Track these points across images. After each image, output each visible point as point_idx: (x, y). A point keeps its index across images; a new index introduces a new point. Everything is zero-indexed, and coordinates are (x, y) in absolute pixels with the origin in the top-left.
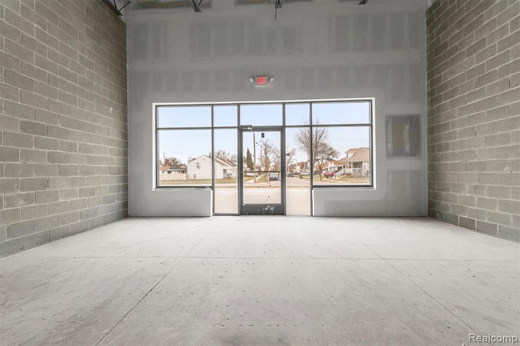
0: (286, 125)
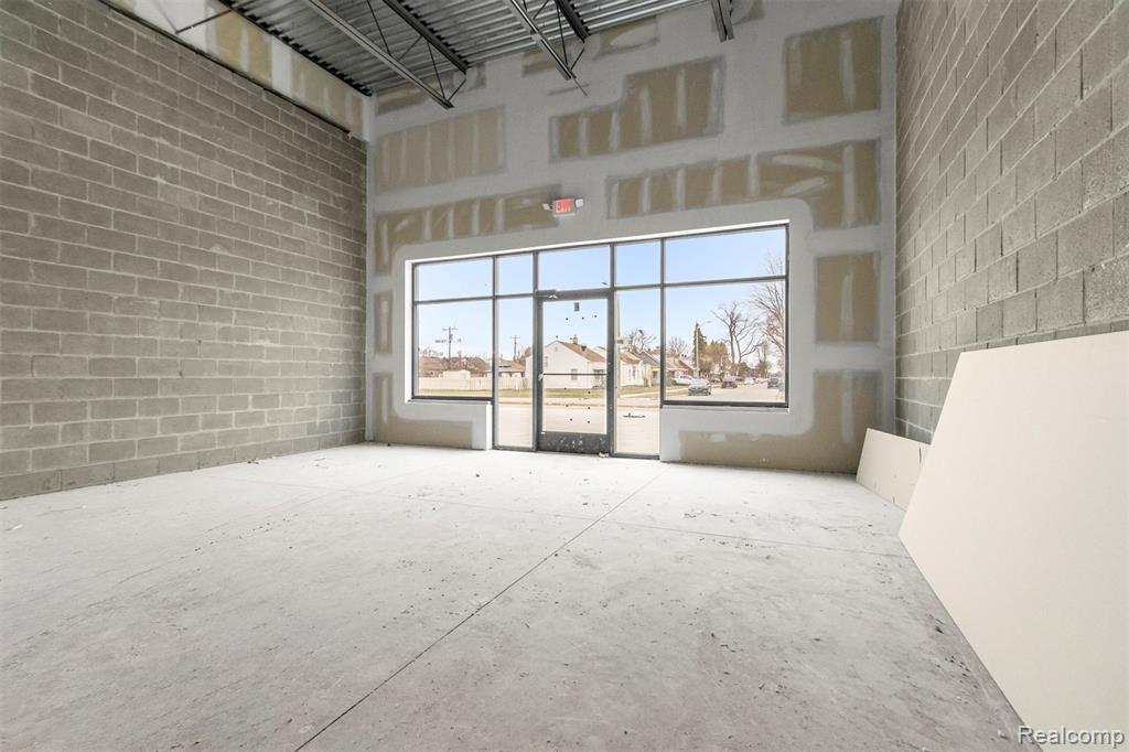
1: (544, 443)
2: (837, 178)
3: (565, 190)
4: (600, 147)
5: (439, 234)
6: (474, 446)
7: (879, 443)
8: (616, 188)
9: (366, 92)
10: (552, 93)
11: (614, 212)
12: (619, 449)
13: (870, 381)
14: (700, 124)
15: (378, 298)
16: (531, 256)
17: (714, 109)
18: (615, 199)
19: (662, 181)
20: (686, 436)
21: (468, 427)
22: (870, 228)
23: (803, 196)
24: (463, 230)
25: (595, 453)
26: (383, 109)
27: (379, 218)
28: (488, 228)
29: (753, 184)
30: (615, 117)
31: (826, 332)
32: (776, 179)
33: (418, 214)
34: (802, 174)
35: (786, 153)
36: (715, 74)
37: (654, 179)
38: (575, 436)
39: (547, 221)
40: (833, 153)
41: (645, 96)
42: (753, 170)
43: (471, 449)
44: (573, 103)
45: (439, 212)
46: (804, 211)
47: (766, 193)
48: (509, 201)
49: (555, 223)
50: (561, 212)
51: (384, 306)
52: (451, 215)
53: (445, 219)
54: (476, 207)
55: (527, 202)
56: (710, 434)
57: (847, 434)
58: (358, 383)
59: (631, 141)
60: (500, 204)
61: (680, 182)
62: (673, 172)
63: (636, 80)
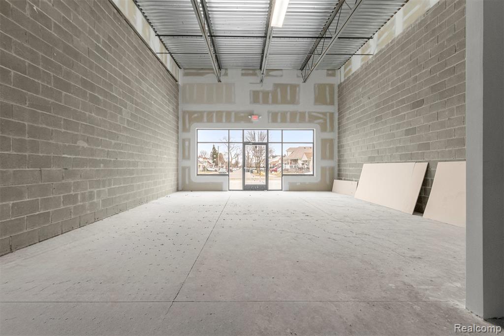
1: (247, 188)
2: (325, 120)
4: (265, 101)
5: (210, 120)
8: (270, 114)
9: (180, 68)
10: (251, 83)
11: (270, 121)
12: (269, 189)
13: (332, 169)
14: (293, 101)
15: (184, 140)
16: (242, 131)
17: (297, 98)
18: (270, 118)
19: (284, 115)
20: (290, 184)
22: (332, 133)
23: (318, 123)
24: (219, 120)
25: (263, 190)
26: (186, 74)
27: (184, 112)
28: (228, 120)
30: (270, 94)
31: (323, 157)
32: (312, 118)
33: (202, 113)
35: (315, 112)
36: (298, 89)
37: (281, 114)
38: (256, 185)
39: (250, 121)
40: (324, 114)
41: (279, 90)
42: (307, 115)
43: (222, 191)
44: (258, 88)
45: (210, 114)
46: (319, 127)
47: (310, 121)
48: (237, 113)
49: (252, 122)
50: (254, 119)
51: (187, 143)
52: (215, 115)
53: (212, 116)
54: (224, 114)
55: (242, 115)
56: (296, 183)
57: (328, 182)
58: (177, 170)
59: (275, 102)
60: (233, 114)
61: (288, 115)
62: (287, 112)
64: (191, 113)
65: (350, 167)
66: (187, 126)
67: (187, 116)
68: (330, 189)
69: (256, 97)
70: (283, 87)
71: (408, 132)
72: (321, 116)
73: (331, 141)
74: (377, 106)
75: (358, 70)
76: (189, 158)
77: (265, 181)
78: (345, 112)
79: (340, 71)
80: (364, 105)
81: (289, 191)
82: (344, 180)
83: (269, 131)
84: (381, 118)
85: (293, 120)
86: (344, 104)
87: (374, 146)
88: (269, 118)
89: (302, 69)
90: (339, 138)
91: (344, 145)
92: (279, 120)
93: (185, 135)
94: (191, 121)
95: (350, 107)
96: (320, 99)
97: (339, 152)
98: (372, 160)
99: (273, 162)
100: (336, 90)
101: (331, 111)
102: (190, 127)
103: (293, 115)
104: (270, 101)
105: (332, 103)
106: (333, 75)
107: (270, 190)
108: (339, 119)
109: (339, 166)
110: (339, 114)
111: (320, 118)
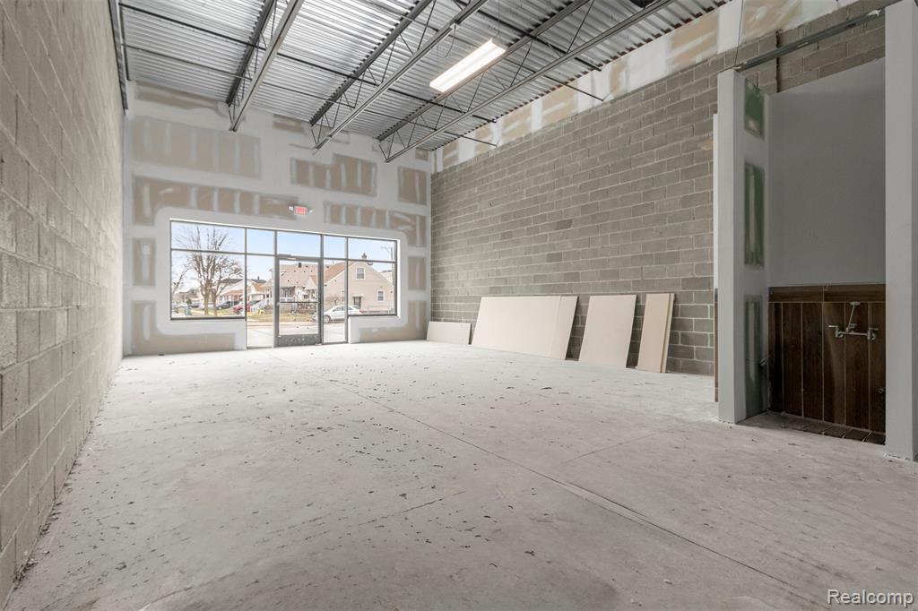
0: (325, 256)
1: (282, 342)
2: (414, 227)
3: (300, 202)
4: (320, 184)
6: (236, 348)
7: (433, 326)
8: (328, 208)
10: (292, 145)
11: (328, 219)
12: (325, 341)
13: (423, 304)
14: (367, 189)
17: (373, 185)
19: (351, 210)
21: (231, 336)
23: (403, 231)
25: (314, 344)
29: (388, 222)
30: (328, 172)
32: (396, 222)
34: (403, 223)
36: (373, 170)
37: (347, 208)
39: (291, 216)
40: (413, 217)
43: (233, 350)
44: (306, 156)
47: (392, 227)
50: (300, 213)
55: (276, 202)
59: (336, 186)
62: (356, 208)
63: (339, 158)
64: (157, 185)
65: (455, 301)
66: (147, 211)
67: (146, 190)
68: (422, 335)
69: (302, 172)
70: (351, 162)
71: (550, 258)
72: (409, 220)
73: (423, 260)
74: (504, 217)
75: (470, 160)
76: (151, 282)
77: (316, 327)
78: (446, 218)
79: (435, 156)
80: (481, 214)
81: (362, 342)
82: (445, 321)
83: (325, 237)
84: (509, 235)
85: (366, 222)
86: (445, 206)
87: (498, 272)
88: (325, 214)
89: (381, 138)
90: (433, 256)
91: (443, 268)
92: (343, 220)
93: (142, 231)
94: (157, 201)
95: (455, 213)
96: (407, 193)
97: (434, 278)
98: (495, 291)
99: (233, 291)
100: (429, 182)
101: (423, 214)
102: (154, 213)
103: (367, 213)
104: (328, 184)
105: (423, 202)
106: (425, 158)
107: (326, 344)
108: (433, 227)
109: (434, 300)
110: (434, 221)
111: (408, 224)
